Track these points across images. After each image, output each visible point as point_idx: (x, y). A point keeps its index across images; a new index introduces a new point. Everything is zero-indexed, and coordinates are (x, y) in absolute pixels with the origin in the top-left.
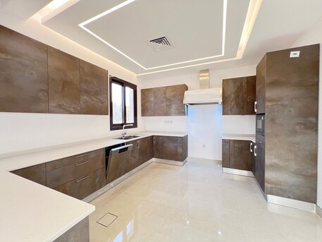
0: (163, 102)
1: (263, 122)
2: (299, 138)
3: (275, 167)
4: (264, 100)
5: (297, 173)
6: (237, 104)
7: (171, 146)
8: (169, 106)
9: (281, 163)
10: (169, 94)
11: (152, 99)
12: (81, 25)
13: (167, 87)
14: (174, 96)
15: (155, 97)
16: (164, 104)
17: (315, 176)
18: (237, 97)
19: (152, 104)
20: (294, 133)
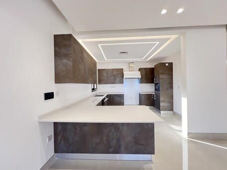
0: (111, 77)
1: (159, 86)
2: (168, 92)
3: (163, 101)
4: (159, 78)
5: (168, 102)
6: (146, 79)
7: (118, 99)
8: (115, 79)
9: (165, 100)
10: (115, 73)
11: (105, 75)
12: (99, 45)
13: (114, 69)
14: (117, 74)
15: (107, 74)
16: (112, 78)
17: (173, 102)
18: (146, 76)
19: (105, 78)
20: (168, 89)
